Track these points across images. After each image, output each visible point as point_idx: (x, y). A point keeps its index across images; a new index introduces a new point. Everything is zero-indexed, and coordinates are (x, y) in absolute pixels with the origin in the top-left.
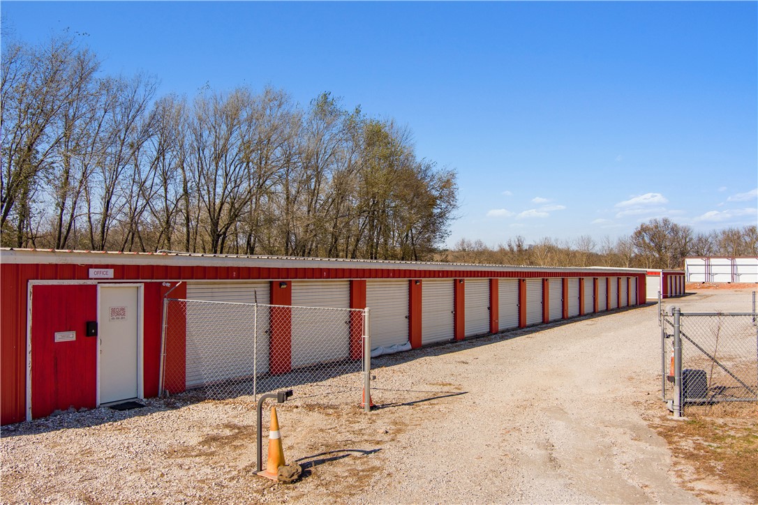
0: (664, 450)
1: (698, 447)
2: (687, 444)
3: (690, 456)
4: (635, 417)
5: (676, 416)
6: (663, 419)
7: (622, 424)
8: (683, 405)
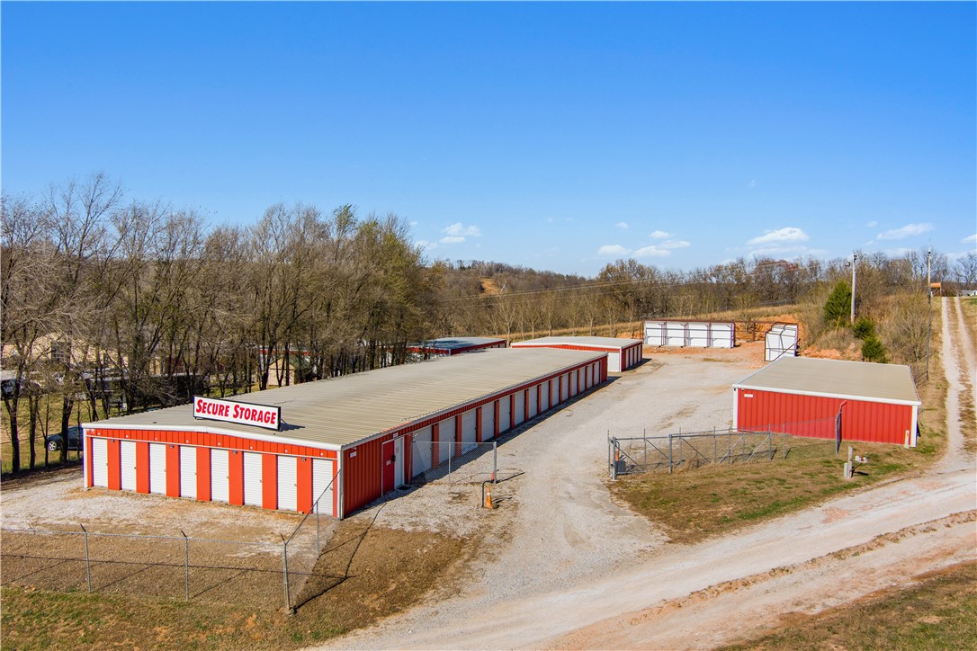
0: (608, 493)
1: (619, 491)
2: (616, 490)
3: (616, 494)
4: (598, 481)
5: (613, 480)
6: (609, 481)
7: (594, 484)
8: (617, 475)
